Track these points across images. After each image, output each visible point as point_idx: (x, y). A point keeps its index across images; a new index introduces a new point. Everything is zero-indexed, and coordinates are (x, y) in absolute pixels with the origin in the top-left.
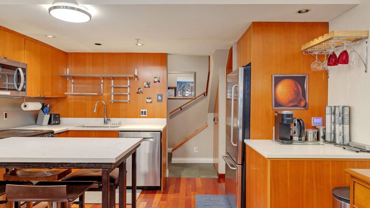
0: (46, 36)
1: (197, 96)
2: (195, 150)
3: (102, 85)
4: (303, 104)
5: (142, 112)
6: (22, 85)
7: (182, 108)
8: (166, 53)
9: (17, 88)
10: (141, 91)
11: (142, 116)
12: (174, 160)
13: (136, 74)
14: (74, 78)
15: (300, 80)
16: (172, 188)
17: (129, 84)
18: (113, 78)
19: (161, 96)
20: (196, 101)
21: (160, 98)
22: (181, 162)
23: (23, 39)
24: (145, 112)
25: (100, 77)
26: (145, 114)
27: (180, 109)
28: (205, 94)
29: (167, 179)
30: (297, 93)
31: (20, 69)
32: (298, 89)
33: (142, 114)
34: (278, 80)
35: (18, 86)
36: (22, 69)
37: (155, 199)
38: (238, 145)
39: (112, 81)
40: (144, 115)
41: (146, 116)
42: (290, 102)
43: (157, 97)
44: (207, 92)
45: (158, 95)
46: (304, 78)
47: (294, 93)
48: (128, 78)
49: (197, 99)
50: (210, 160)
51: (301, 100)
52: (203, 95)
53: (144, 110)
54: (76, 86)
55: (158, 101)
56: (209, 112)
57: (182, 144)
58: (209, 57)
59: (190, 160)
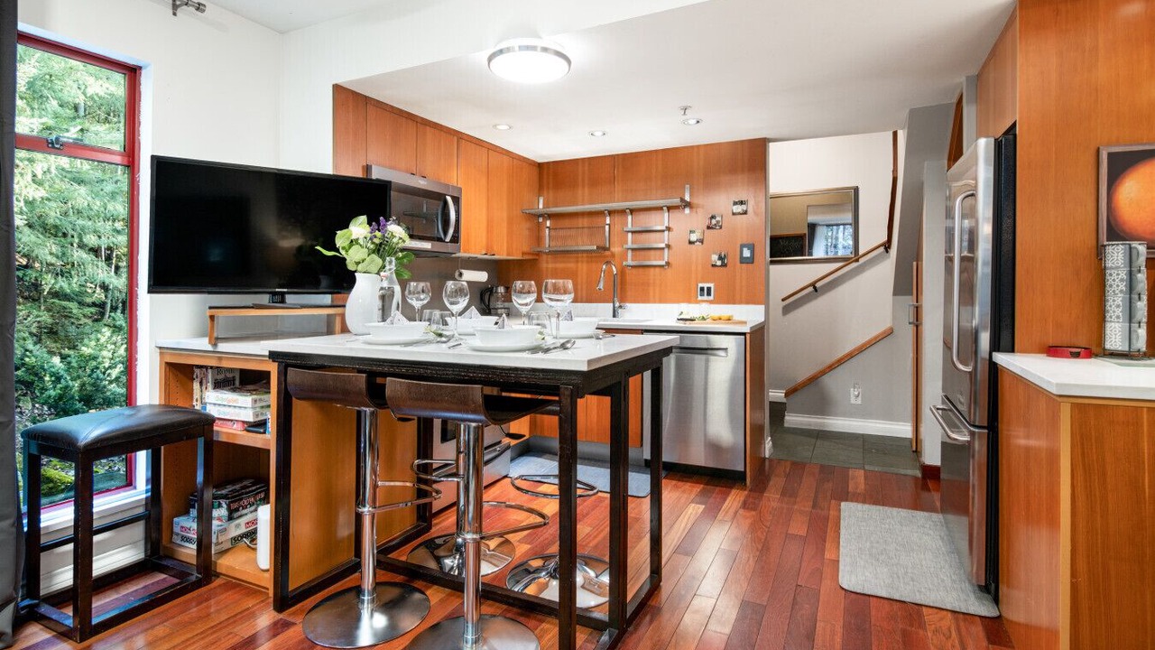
0: (495, 126)
1: (861, 252)
2: (854, 397)
3: (607, 227)
5: (702, 289)
6: (451, 231)
7: (818, 285)
8: (765, 138)
9: (443, 237)
10: (718, 222)
11: (700, 298)
12: (792, 420)
13: (687, 198)
14: (550, 216)
16: (776, 483)
17: (666, 224)
18: (633, 212)
19: (752, 248)
20: (858, 267)
21: (747, 253)
22: (810, 425)
23: (455, 138)
24: (709, 289)
25: (603, 209)
26: (709, 294)
27: (811, 289)
28: (887, 246)
29: (767, 463)
31: (449, 198)
33: (702, 295)
35: (445, 233)
36: (453, 198)
37: (728, 501)
38: (975, 368)
39: (630, 217)
40: (705, 298)
41: (711, 298)
43: (738, 249)
44: (889, 239)
45: (742, 246)
48: (665, 208)
49: (862, 261)
52: (881, 250)
53: (706, 285)
54: (553, 233)
55: (743, 260)
56: (896, 293)
57: (813, 380)
58: (895, 134)
59: (839, 424)
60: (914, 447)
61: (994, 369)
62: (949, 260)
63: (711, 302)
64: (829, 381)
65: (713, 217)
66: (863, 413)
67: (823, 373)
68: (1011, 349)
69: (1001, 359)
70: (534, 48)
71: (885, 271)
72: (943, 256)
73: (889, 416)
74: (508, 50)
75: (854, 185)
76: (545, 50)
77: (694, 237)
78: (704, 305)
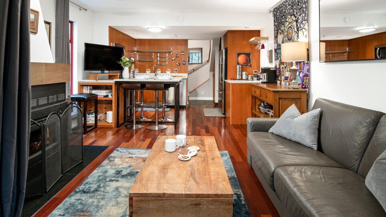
1: (203, 62)
2: (203, 93)
3: (153, 56)
4: (249, 65)
8: (187, 39)
12: (190, 98)
13: (171, 50)
14: (139, 52)
15: (248, 55)
17: (167, 56)
18: (159, 52)
19: (185, 62)
21: (184, 63)
22: (194, 99)
25: (152, 51)
26: (176, 71)
27: (193, 70)
28: (208, 61)
30: (247, 60)
31: (124, 49)
32: (248, 58)
34: (239, 54)
38: (222, 82)
39: (159, 54)
40: (176, 72)
42: (244, 64)
44: (209, 60)
45: (183, 61)
46: (250, 54)
47: (245, 60)
48: (167, 52)
49: (203, 64)
50: (211, 99)
51: (249, 63)
52: (207, 62)
53: (176, 69)
54: (139, 56)
55: (183, 64)
56: (210, 71)
57: (195, 90)
58: (210, 41)
59: (200, 98)
60: (214, 101)
61: (225, 82)
62: (219, 64)
63: (177, 73)
64: (198, 90)
65: (177, 55)
66: (204, 96)
67: (197, 88)
68: (227, 79)
69: (225, 81)
70: (157, 28)
71: (208, 66)
72: (218, 63)
73: (209, 96)
74: (153, 28)
75: (202, 47)
76: (159, 28)
77: (173, 59)
78: (176, 74)
